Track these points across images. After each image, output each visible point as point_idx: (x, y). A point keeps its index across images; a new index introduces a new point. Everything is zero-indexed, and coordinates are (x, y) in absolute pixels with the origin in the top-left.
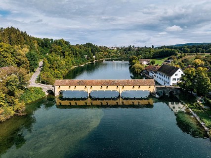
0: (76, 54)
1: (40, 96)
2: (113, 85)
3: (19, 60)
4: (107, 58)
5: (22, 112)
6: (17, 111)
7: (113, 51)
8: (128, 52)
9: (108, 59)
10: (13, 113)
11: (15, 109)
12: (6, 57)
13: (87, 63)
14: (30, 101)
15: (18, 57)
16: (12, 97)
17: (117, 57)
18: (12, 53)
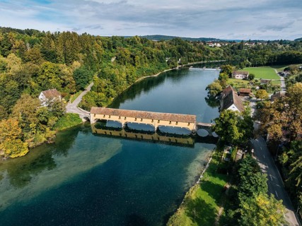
0: (153, 58)
1: (75, 123)
2: (148, 118)
3: (64, 80)
4: (200, 60)
5: (52, 140)
6: (48, 138)
7: (213, 49)
8: (237, 51)
9: (202, 62)
10: (44, 139)
11: (47, 136)
12: (51, 78)
13: (165, 71)
14: (64, 128)
15: (62, 77)
16: (44, 126)
17: (217, 59)
18: (56, 73)
